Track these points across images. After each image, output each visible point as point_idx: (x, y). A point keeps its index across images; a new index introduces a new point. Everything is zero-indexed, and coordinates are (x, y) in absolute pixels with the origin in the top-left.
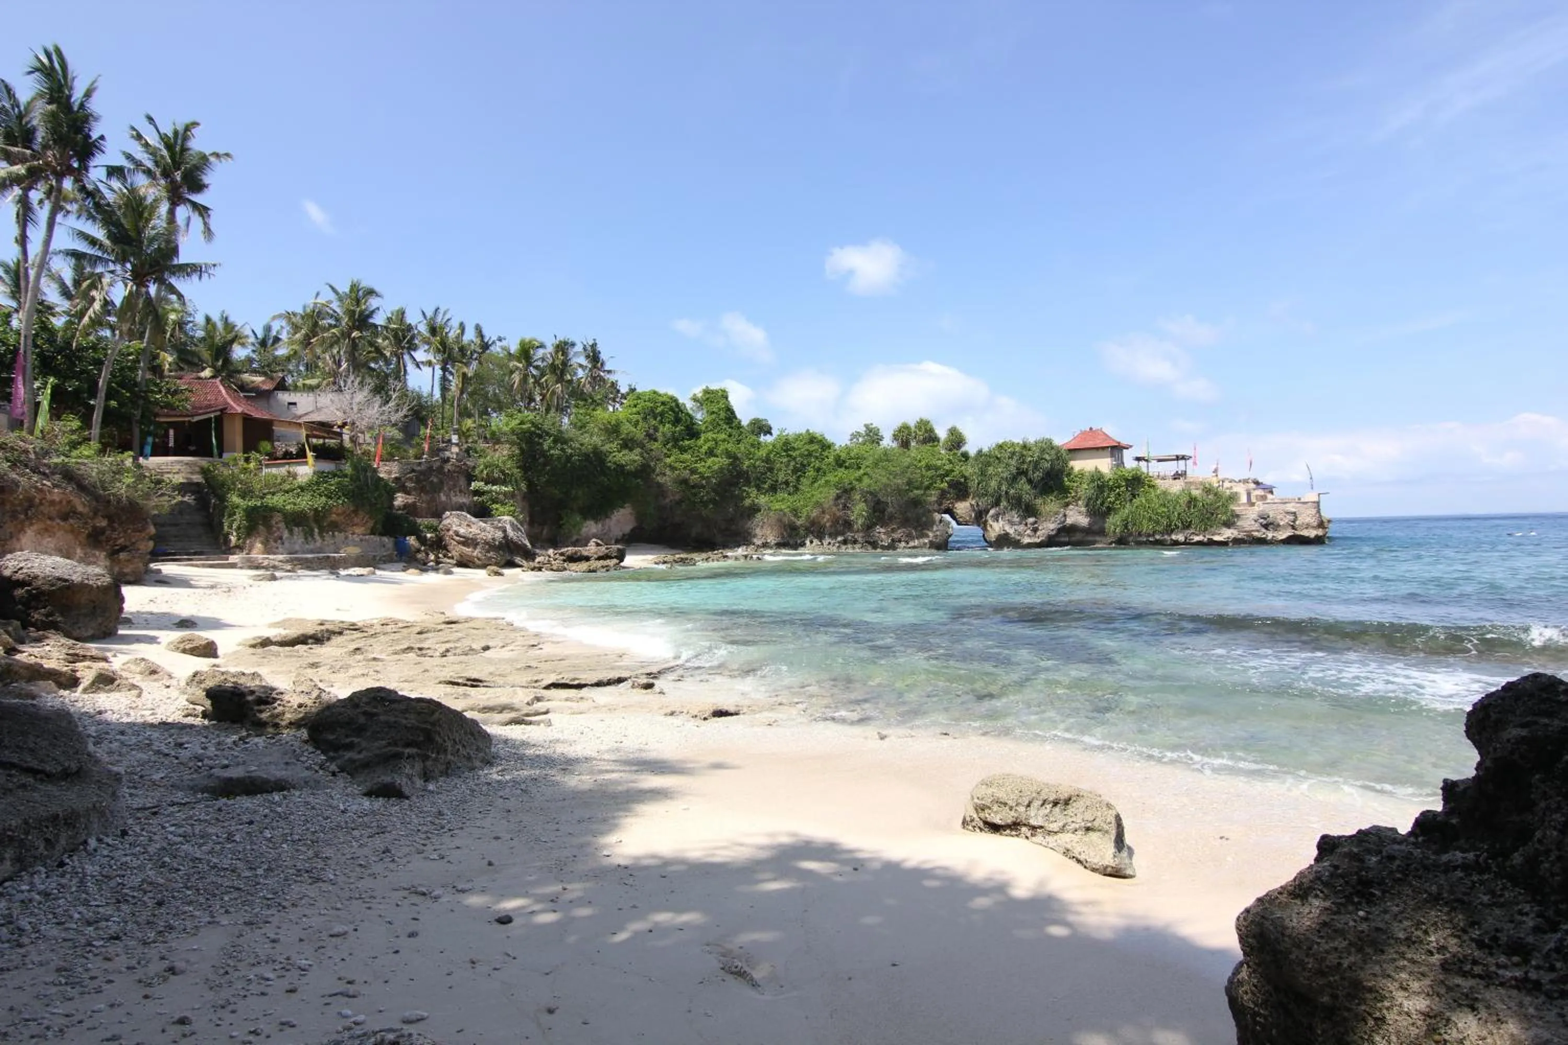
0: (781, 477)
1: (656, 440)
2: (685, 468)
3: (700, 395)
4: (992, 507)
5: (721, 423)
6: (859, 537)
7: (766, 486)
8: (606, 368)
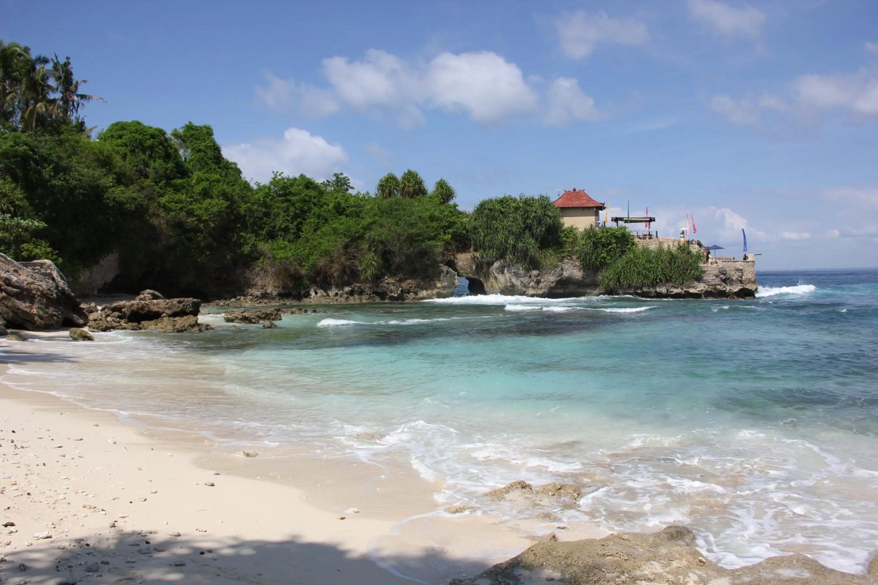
0: (280, 222)
1: (147, 177)
2: (181, 209)
3: (181, 131)
4: (497, 260)
5: (209, 162)
6: (367, 287)
7: (264, 232)
8: (79, 92)
